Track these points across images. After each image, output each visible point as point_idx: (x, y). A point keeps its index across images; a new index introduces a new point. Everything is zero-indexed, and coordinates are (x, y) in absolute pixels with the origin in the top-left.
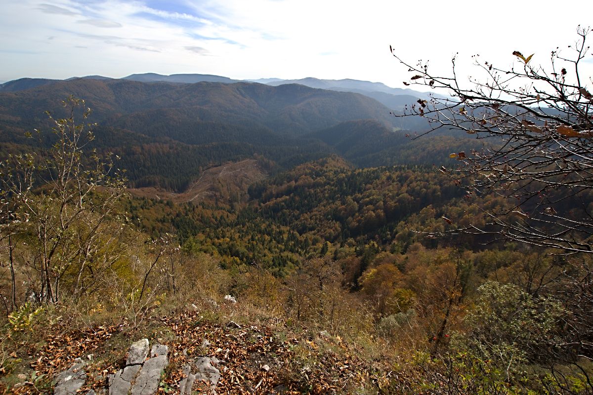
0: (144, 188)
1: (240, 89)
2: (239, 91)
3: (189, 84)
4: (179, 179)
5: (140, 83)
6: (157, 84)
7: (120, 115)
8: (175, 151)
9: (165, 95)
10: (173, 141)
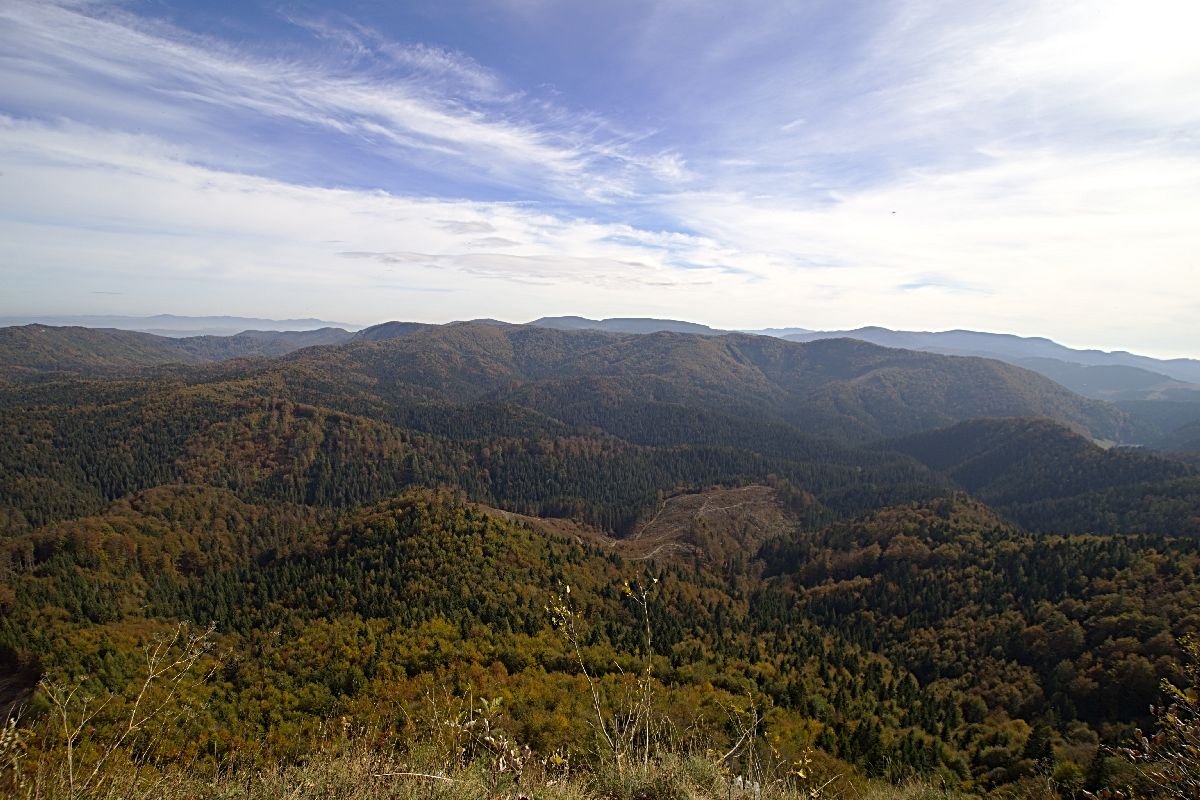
0: (555, 519)
1: (732, 347)
2: (732, 351)
3: (637, 336)
4: (618, 510)
5: (557, 331)
6: (584, 334)
7: (519, 384)
8: (613, 455)
9: (594, 353)
10: (607, 436)
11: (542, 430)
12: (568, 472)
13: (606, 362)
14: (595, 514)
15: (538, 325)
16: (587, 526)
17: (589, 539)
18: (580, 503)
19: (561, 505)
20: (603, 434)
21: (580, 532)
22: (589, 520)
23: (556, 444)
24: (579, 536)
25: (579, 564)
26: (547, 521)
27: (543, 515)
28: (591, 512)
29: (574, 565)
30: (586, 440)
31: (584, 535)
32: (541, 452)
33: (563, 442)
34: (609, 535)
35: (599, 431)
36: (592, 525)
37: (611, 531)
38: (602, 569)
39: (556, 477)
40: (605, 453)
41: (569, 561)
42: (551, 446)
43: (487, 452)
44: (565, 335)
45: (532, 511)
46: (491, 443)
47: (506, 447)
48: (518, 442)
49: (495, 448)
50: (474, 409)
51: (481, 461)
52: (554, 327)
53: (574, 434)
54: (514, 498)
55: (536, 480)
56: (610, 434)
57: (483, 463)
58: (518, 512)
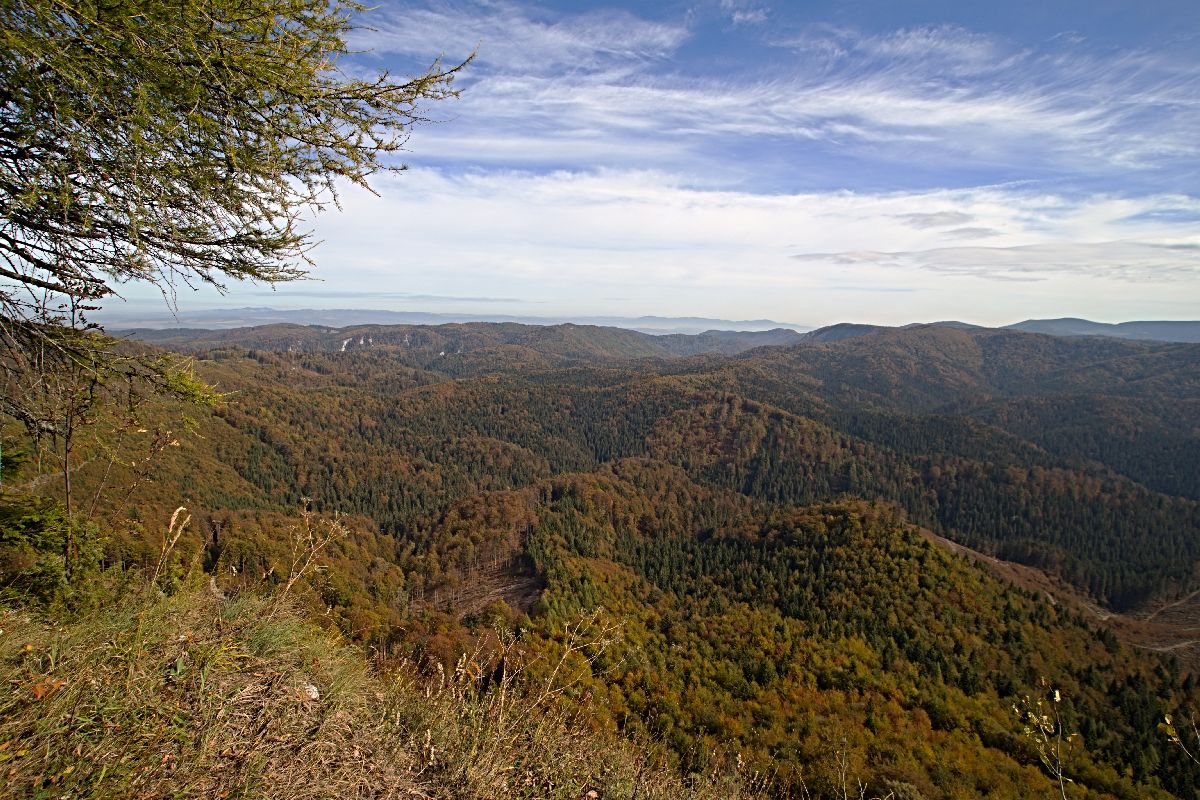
0: (1019, 565)
3: (1180, 346)
4: (1118, 575)
5: (1047, 337)
6: (1088, 341)
7: (987, 397)
8: (1118, 501)
9: (1103, 366)
10: (1111, 474)
11: (1014, 456)
12: (1045, 510)
13: (1121, 379)
14: (1080, 573)
15: (1020, 329)
16: (1065, 584)
17: (1067, 602)
18: (1058, 553)
19: (1030, 549)
20: (1105, 472)
21: (1054, 590)
22: (1069, 576)
23: (1030, 474)
24: (1052, 594)
25: (1047, 629)
26: (1007, 565)
27: (1002, 556)
28: (1074, 568)
29: (1039, 628)
30: (1077, 475)
31: (1061, 594)
32: (1007, 482)
33: (1041, 473)
34: (1100, 604)
35: (1099, 466)
36: (1074, 583)
37: (1104, 599)
38: (1082, 644)
39: (1026, 514)
40: (1106, 497)
41: (1033, 622)
42: (1024, 477)
43: (937, 471)
44: (1058, 341)
45: (987, 549)
46: (943, 462)
47: (962, 469)
48: (977, 465)
49: (948, 468)
50: (927, 421)
51: (928, 480)
52: (1043, 332)
53: (1058, 465)
54: (965, 529)
55: (998, 515)
56: (1117, 473)
57: (932, 483)
58: (968, 546)
